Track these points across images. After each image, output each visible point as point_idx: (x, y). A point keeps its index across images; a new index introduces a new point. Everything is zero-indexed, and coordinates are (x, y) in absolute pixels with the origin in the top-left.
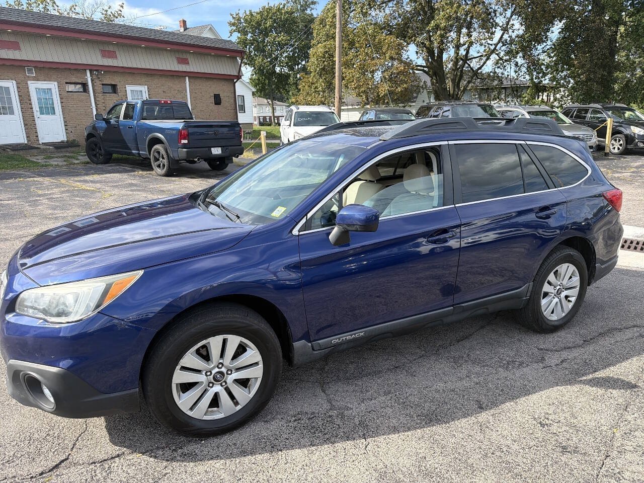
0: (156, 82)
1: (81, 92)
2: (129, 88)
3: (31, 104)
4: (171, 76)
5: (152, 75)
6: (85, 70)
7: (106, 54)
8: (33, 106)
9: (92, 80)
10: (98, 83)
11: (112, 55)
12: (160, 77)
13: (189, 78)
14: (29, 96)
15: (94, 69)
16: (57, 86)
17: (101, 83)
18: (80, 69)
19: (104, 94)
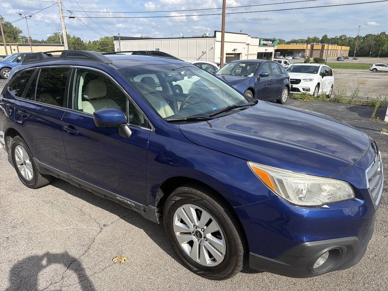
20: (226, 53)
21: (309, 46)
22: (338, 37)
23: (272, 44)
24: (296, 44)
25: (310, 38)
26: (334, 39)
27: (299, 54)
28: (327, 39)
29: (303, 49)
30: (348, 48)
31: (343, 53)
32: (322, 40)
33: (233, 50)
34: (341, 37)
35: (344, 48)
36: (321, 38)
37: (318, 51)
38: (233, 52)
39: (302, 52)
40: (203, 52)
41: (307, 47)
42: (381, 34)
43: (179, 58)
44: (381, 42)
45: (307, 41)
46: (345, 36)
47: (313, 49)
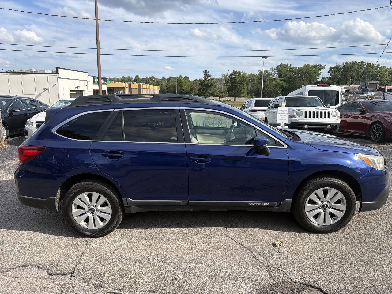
20: (70, 90)
21: (127, 85)
22: (148, 78)
23: (105, 82)
24: (114, 82)
25: (124, 78)
26: (145, 79)
27: (120, 92)
28: (139, 78)
29: (123, 87)
30: (158, 88)
31: (155, 92)
32: (135, 80)
33: (76, 88)
34: (150, 78)
35: (155, 87)
36: (134, 78)
37: (136, 89)
38: (76, 89)
39: (122, 89)
40: (44, 89)
41: (126, 85)
42: (179, 77)
43: (11, 95)
44: (181, 83)
45: (123, 80)
46: (154, 77)
47: (131, 88)
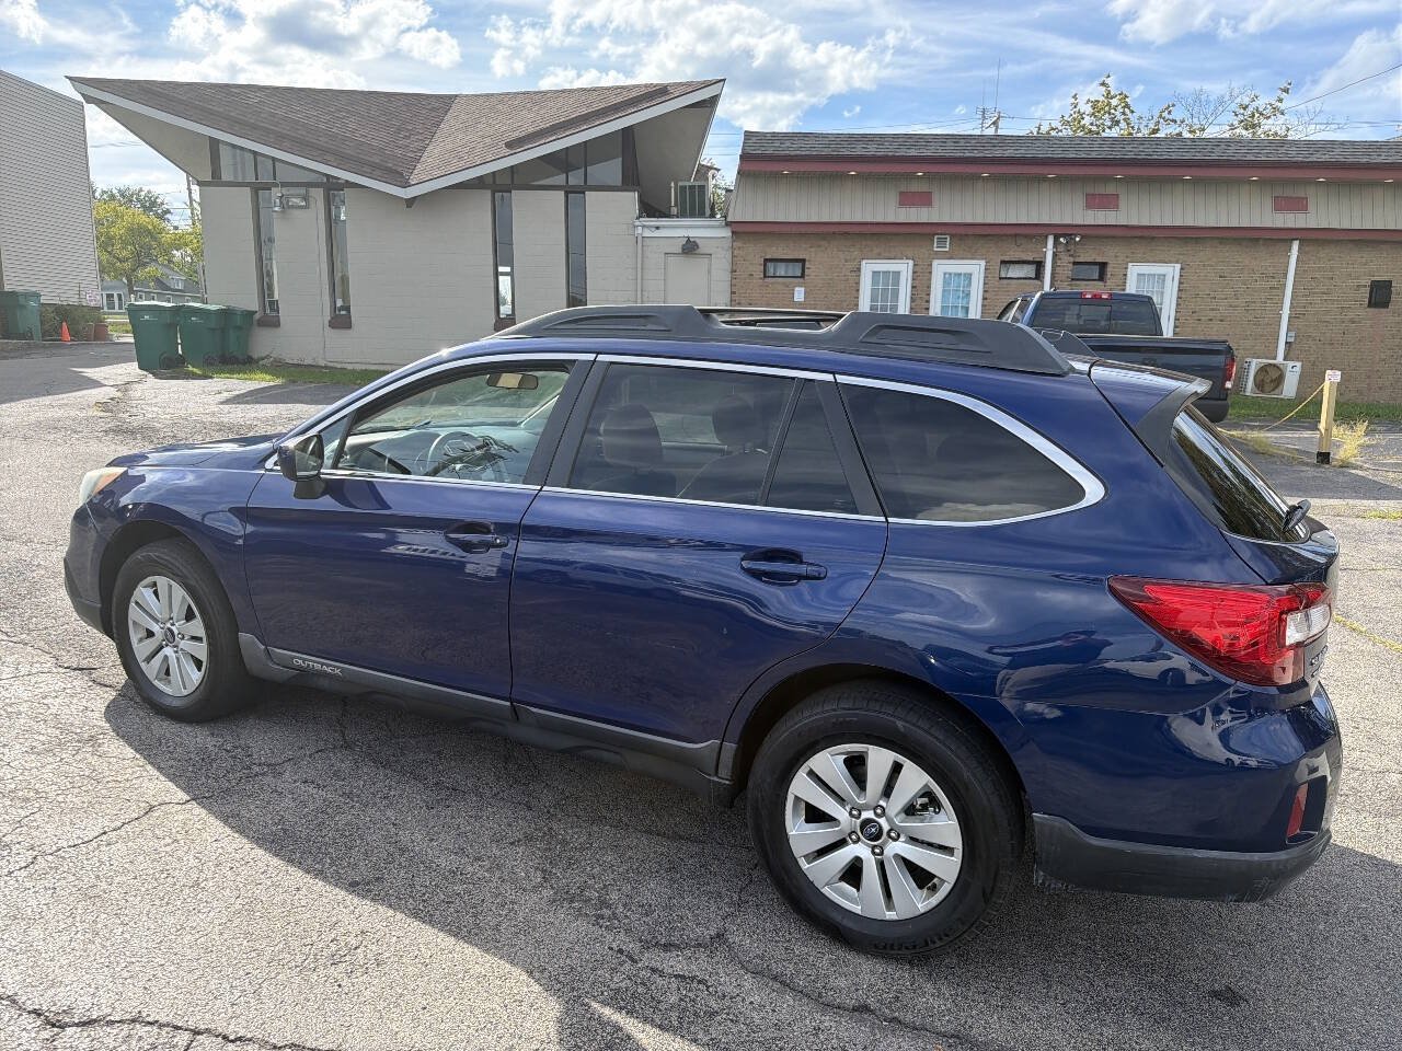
0: (1204, 255)
1: (1030, 278)
2: (1134, 270)
3: (928, 301)
4: (1251, 240)
5: (1197, 240)
6: (1046, 237)
7: (1094, 202)
8: (932, 303)
9: (1055, 255)
10: (1066, 259)
11: (1109, 202)
12: (1221, 243)
13: (1302, 242)
14: (929, 287)
15: (1064, 233)
16: (983, 268)
17: (1072, 260)
18: (1033, 233)
19: (1074, 282)
